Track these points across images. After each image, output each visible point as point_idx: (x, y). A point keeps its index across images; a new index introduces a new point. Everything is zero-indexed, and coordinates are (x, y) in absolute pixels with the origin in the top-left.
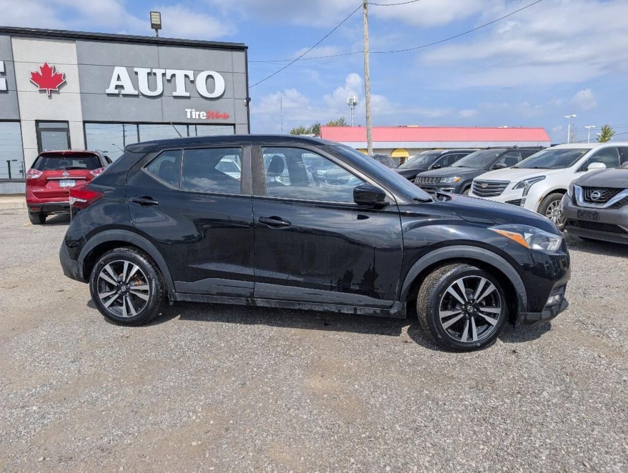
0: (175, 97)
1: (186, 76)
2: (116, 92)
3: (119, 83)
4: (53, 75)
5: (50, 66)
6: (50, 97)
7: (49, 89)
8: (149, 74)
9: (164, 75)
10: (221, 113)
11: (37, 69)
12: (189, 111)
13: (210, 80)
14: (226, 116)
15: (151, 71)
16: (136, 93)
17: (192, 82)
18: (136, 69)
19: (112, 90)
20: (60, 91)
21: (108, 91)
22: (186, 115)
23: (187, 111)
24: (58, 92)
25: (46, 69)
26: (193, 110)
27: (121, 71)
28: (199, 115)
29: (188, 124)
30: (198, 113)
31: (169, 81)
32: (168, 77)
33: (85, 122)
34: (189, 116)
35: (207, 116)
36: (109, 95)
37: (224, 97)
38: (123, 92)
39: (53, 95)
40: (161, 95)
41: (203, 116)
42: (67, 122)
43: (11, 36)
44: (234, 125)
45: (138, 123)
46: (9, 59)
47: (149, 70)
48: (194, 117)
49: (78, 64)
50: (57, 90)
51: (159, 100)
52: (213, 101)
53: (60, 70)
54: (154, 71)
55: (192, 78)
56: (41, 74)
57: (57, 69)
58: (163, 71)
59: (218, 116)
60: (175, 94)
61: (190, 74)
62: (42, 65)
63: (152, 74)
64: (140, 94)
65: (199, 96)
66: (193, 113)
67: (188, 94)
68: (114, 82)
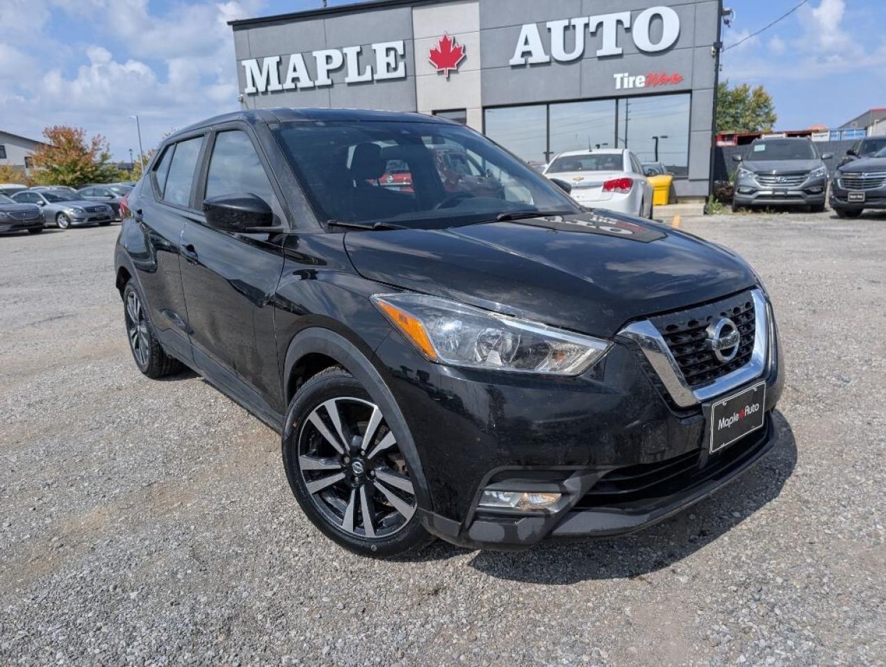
0: (601, 58)
1: (619, 22)
2: (522, 61)
3: (526, 48)
4: (452, 49)
5: (450, 38)
6: (448, 78)
7: (448, 69)
8: (566, 28)
9: (587, 26)
10: (670, 75)
11: (435, 45)
12: (618, 76)
13: (656, 21)
14: (677, 79)
15: (570, 23)
16: (547, 59)
17: (629, 30)
18: (549, 25)
19: (517, 59)
20: (459, 70)
21: (512, 62)
22: (615, 84)
23: (615, 79)
24: (456, 72)
25: (445, 43)
26: (626, 74)
27: (530, 30)
28: (634, 82)
29: (617, 98)
30: (632, 79)
31: (593, 34)
32: (592, 28)
33: (484, 108)
34: (618, 86)
35: (646, 83)
36: (514, 67)
37: (676, 47)
38: (531, 60)
39: (452, 75)
40: (580, 58)
41: (640, 82)
42: (464, 110)
43: (412, 7)
44: (690, 91)
45: (548, 103)
46: (408, 37)
47: (566, 23)
48: (625, 86)
49: (481, 30)
50: (456, 68)
51: (577, 65)
52: (658, 55)
53: (461, 42)
54: (574, 22)
55: (627, 25)
56: (440, 50)
57: (456, 40)
58: (585, 20)
59: (664, 80)
60: (600, 53)
61: (625, 17)
62: (441, 39)
63: (571, 28)
64: (553, 60)
65: (637, 51)
66: (626, 80)
67: (619, 51)
68: (521, 48)
